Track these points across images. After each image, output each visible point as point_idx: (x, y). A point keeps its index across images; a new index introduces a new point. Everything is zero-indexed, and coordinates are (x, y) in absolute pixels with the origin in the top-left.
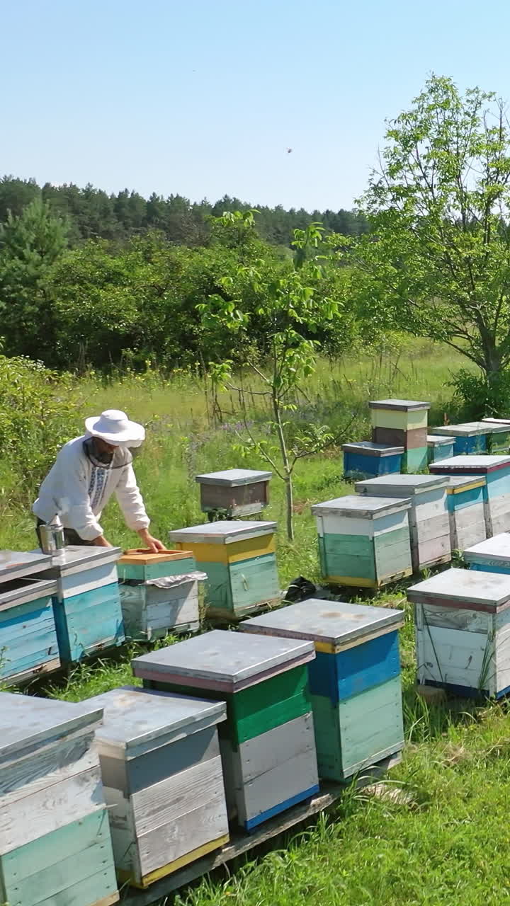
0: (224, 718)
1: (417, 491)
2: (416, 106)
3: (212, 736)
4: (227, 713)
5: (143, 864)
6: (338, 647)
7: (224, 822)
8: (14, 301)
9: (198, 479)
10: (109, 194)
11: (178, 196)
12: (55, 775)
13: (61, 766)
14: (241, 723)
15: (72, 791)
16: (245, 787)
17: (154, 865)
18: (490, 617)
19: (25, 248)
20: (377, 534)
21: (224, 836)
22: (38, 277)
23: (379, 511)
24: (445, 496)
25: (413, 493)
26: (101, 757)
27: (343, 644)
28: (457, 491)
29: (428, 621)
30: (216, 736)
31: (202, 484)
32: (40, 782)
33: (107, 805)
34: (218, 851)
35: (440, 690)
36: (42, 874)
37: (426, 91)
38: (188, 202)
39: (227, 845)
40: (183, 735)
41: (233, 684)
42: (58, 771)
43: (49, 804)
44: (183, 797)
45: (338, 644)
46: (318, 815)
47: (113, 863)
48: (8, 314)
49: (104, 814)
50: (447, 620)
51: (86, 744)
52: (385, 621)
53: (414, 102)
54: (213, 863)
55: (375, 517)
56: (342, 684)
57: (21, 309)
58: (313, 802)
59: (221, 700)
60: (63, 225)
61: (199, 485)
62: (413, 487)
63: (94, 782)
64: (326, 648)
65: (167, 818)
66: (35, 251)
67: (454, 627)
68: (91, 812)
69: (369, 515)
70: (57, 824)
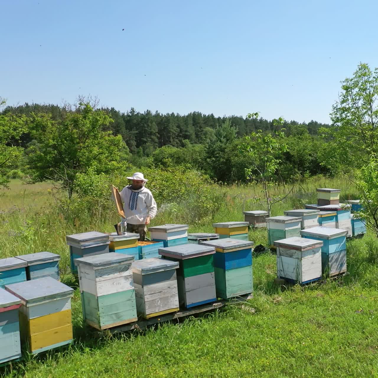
0: (178, 267)
1: (305, 214)
2: (354, 76)
3: (174, 273)
4: (180, 266)
5: (147, 310)
6: (225, 250)
7: (177, 303)
8: (217, 157)
9: (244, 213)
10: (269, 121)
11: (294, 121)
12: (117, 275)
13: (119, 272)
14: (186, 271)
15: (123, 281)
16: (186, 293)
17: (151, 312)
18: (300, 253)
19: (222, 137)
20: (287, 229)
21: (177, 308)
22: (226, 148)
23: (287, 220)
24: (318, 217)
25: (303, 215)
26: (133, 273)
27: (227, 250)
28: (323, 216)
29: (281, 254)
30: (175, 273)
31: (245, 215)
32: (111, 276)
33: (135, 288)
34: (175, 312)
35: (283, 280)
36: (111, 306)
37: (358, 70)
38: (298, 123)
39: (178, 312)
40: (163, 270)
41: (182, 256)
42: (118, 273)
43: (115, 284)
44: (162, 292)
45: (225, 249)
46: (216, 309)
47: (136, 307)
48: (216, 162)
49: (133, 291)
50: (287, 254)
51: (128, 267)
52: (245, 244)
53: (354, 74)
54: (173, 317)
55: (286, 222)
56: (227, 264)
57: (219, 160)
58: (214, 304)
59: (177, 261)
60: (235, 129)
61: (244, 215)
62: (303, 213)
63: (130, 280)
64: (221, 250)
65: (156, 297)
66: (225, 138)
67: (288, 256)
68: (129, 289)
69: (284, 221)
70: (117, 290)
